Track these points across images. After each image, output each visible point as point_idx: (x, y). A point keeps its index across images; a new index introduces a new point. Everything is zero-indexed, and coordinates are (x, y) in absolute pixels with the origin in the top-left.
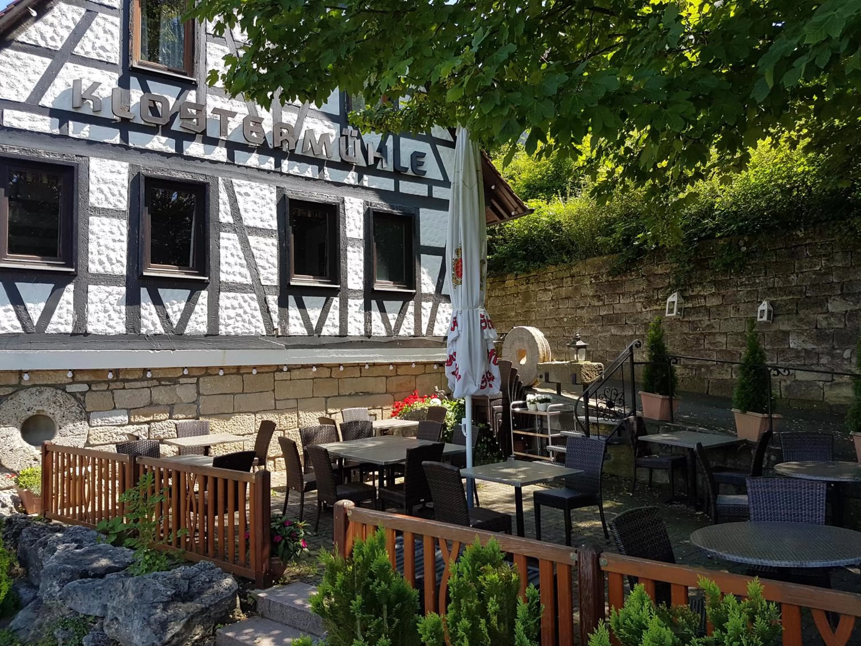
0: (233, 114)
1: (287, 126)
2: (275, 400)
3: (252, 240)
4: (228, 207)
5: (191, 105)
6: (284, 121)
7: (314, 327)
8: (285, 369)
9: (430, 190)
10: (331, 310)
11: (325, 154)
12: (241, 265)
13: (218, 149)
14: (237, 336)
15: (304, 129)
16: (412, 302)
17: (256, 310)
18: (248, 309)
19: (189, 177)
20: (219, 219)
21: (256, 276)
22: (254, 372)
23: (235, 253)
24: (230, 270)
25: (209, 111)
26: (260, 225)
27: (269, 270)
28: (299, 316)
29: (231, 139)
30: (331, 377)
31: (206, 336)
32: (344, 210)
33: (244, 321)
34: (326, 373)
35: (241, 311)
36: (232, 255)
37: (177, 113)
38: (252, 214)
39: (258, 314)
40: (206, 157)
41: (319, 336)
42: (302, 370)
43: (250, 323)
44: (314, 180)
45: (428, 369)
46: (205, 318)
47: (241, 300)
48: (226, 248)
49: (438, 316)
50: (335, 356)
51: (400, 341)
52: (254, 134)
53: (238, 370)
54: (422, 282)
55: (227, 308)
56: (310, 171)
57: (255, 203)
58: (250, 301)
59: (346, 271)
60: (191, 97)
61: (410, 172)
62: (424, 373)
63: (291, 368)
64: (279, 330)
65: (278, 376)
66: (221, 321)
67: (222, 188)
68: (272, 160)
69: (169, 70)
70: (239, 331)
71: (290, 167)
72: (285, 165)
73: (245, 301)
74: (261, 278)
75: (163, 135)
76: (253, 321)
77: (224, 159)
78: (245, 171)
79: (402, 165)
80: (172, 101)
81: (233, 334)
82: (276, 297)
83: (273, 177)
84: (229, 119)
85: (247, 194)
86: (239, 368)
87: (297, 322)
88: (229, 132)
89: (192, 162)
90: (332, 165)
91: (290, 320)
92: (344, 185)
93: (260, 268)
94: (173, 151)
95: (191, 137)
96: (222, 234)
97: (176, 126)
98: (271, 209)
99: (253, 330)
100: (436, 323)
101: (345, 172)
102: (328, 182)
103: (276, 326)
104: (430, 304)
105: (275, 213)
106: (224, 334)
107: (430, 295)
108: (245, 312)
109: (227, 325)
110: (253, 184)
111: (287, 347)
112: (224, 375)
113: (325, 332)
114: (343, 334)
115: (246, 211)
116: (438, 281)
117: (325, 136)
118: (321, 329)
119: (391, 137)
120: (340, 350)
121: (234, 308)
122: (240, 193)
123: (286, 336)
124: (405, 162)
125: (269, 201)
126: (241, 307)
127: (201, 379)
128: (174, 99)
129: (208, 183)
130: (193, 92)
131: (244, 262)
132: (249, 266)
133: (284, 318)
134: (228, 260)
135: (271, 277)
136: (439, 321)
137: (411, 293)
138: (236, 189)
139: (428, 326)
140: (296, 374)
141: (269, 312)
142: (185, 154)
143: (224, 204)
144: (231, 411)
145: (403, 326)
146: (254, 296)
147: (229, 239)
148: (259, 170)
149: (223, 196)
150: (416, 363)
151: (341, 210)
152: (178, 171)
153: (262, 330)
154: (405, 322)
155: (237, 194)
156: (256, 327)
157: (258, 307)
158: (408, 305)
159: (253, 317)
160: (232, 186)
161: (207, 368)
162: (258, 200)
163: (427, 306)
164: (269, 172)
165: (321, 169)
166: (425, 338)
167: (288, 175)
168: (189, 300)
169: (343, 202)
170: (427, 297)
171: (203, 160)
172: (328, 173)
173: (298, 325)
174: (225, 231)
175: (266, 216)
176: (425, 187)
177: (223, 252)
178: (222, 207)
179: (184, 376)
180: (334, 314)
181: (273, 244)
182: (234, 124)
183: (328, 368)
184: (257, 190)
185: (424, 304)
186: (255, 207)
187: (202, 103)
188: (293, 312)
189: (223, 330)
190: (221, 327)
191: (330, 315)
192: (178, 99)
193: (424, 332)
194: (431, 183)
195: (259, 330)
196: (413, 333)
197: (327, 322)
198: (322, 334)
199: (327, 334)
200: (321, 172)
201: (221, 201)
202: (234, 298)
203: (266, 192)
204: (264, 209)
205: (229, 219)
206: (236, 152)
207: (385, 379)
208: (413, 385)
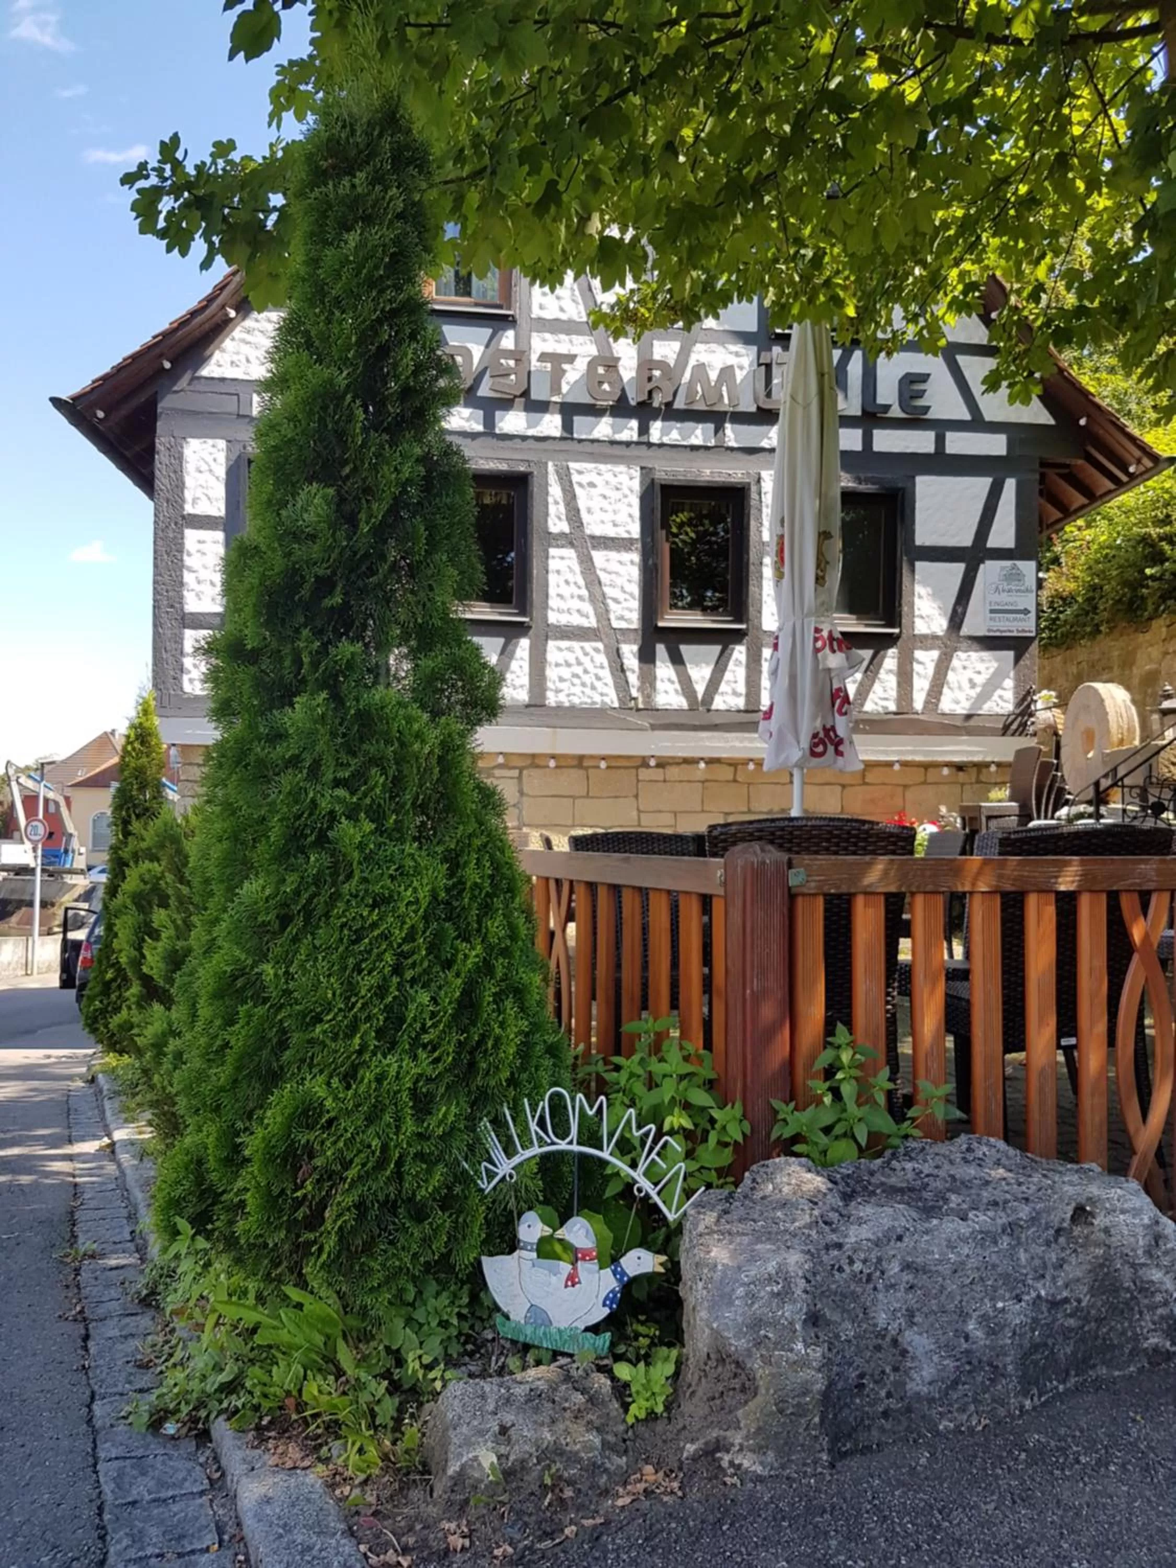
0: (571, 358)
1: (662, 365)
2: (639, 811)
3: (599, 557)
4: (562, 508)
5: (508, 354)
6: (657, 357)
7: (700, 696)
8: (652, 763)
9: (940, 441)
10: (731, 666)
11: (726, 401)
12: (580, 598)
13: (547, 417)
14: (573, 708)
15: (692, 362)
16: (892, 652)
17: (602, 667)
18: (590, 667)
19: (504, 467)
20: (547, 527)
21: (603, 614)
22: (603, 765)
23: (571, 579)
24: (563, 605)
25: (534, 357)
26: (611, 532)
27: (625, 604)
28: (674, 677)
29: (570, 399)
30: (735, 781)
31: (527, 706)
32: (760, 494)
33: (584, 685)
34: (726, 773)
35: (579, 670)
36: (567, 582)
37: (486, 369)
38: (598, 515)
39: (606, 674)
40: (531, 432)
41: (709, 710)
42: (684, 766)
43: (593, 688)
44: (707, 448)
45: (932, 775)
46: (525, 680)
47: (579, 653)
48: (558, 572)
49: (951, 676)
50: (737, 744)
51: (865, 721)
52: (606, 387)
53: (580, 762)
54: (917, 613)
55: (557, 665)
56: (699, 434)
57: (605, 497)
58: (592, 653)
59: (760, 600)
60: (508, 340)
61: (896, 412)
62: (925, 783)
63: (662, 764)
64: (640, 700)
65: (644, 774)
66: (550, 684)
67: (552, 478)
68: (634, 424)
69: (477, 305)
70: (576, 701)
71: (664, 432)
72: (657, 430)
73: (586, 654)
74: (612, 616)
75: (466, 405)
76: (598, 684)
77: (557, 433)
78: (588, 447)
79: (880, 400)
80: (477, 351)
81: (567, 704)
82: (635, 648)
83: (634, 451)
84: (566, 366)
85: (592, 485)
86: (581, 758)
87: (670, 688)
88: (565, 388)
89: (508, 443)
90: (740, 418)
91: (659, 685)
92: (762, 450)
93: (609, 602)
94: (480, 428)
95: (506, 404)
96: (553, 551)
97: (484, 391)
98: (630, 505)
99: (598, 699)
100: (945, 690)
101: (764, 428)
102: (732, 449)
103: (634, 693)
104: (935, 654)
105: (636, 513)
106: (553, 704)
107: (935, 637)
108: (586, 671)
109: (558, 691)
110: (602, 467)
111: (654, 727)
112: (557, 767)
113: (719, 703)
114: (751, 708)
115: (589, 511)
116: (954, 611)
117: (727, 372)
118: (712, 699)
119: (858, 355)
120: (747, 735)
121: (568, 665)
122: (580, 485)
123: (651, 709)
124: (887, 393)
125: (628, 492)
126: (579, 663)
127: (525, 772)
128: (482, 348)
129: (531, 473)
130: (510, 334)
131: (584, 592)
132: (593, 599)
133: (648, 680)
134: (561, 591)
135: (627, 615)
136: (954, 685)
137: (891, 635)
138: (575, 478)
139: (928, 695)
140: (673, 772)
141: (623, 671)
142: (497, 431)
143: (556, 503)
144: (570, 822)
145: (871, 696)
146: (600, 645)
147: (562, 558)
148: (613, 443)
149: (555, 491)
150: (905, 764)
151: (754, 495)
152: (487, 458)
153: (612, 699)
154: (877, 687)
155: (576, 487)
156: (602, 695)
157: (606, 664)
158: (884, 657)
159: (598, 678)
160: (569, 474)
161: (533, 756)
162: (608, 493)
163: (926, 660)
164: (628, 444)
165: (719, 429)
166: (921, 717)
167: (661, 445)
168: (502, 652)
169: (759, 481)
170: (927, 641)
171: (524, 438)
172: (732, 435)
173: (672, 692)
174: (558, 546)
175: (622, 517)
176: (930, 435)
177: (552, 579)
178: (552, 509)
179: (500, 766)
180: (736, 672)
181: (632, 562)
182: (573, 374)
183: (730, 765)
184: (609, 476)
185: (918, 654)
186: (605, 504)
187: (523, 347)
188: (664, 670)
189: (552, 699)
190: (550, 694)
191: (728, 676)
192: (487, 346)
193: (918, 704)
194: (942, 427)
195: (607, 700)
196: (892, 707)
197: (723, 687)
198: (714, 707)
199: (722, 707)
200: (720, 433)
201: (550, 500)
202: (569, 649)
203: (624, 478)
204: (618, 506)
205: (564, 527)
206: (576, 419)
207: (839, 788)
208: (898, 801)
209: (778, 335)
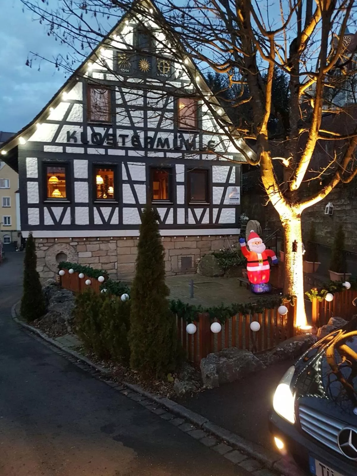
0: (127, 136)
1: (150, 138)
3: (136, 186)
4: (126, 174)
5: (111, 135)
6: (149, 136)
7: (162, 221)
9: (218, 157)
10: (170, 213)
13: (121, 151)
15: (158, 137)
16: (208, 209)
19: (110, 163)
20: (122, 179)
21: (137, 200)
24: (127, 199)
25: (117, 136)
26: (139, 180)
27: (143, 198)
29: (127, 146)
30: (172, 241)
31: (118, 225)
32: (176, 170)
35: (131, 215)
36: (128, 192)
37: (105, 138)
38: (135, 175)
39: (138, 216)
41: (164, 224)
45: (217, 238)
46: (117, 218)
47: (131, 211)
48: (125, 190)
49: (221, 215)
51: (202, 226)
54: (213, 199)
55: (126, 214)
58: (135, 210)
59: (176, 197)
60: (111, 131)
61: (207, 150)
62: (216, 240)
66: (124, 219)
67: (123, 166)
68: (144, 152)
70: (132, 223)
72: (149, 154)
73: (133, 211)
74: (139, 201)
75: (100, 148)
76: (136, 218)
77: (124, 155)
78: (132, 158)
79: (203, 147)
80: (103, 134)
81: (129, 224)
84: (126, 138)
86: (132, 237)
89: (111, 157)
90: (170, 151)
93: (139, 197)
94: (104, 153)
95: (111, 147)
96: (123, 185)
97: (105, 144)
98: (143, 173)
100: (220, 218)
101: (176, 154)
104: (218, 209)
105: (145, 175)
107: (218, 205)
108: (133, 215)
109: (126, 220)
112: (126, 239)
114: (175, 223)
116: (222, 199)
117: (166, 139)
118: (165, 221)
119: (198, 136)
121: (129, 214)
125: (142, 170)
126: (132, 213)
127: (118, 241)
129: (118, 165)
130: (111, 129)
131: (132, 195)
132: (134, 197)
134: (126, 195)
135: (143, 200)
136: (222, 217)
137: (208, 204)
138: (129, 166)
139: (216, 219)
142: (109, 154)
144: (129, 253)
145: (203, 220)
146: (136, 208)
147: (126, 186)
148: (138, 157)
149: (124, 169)
150: (211, 236)
151: (174, 170)
152: (106, 161)
154: (204, 217)
155: (129, 168)
156: (137, 221)
157: (138, 213)
158: (206, 210)
160: (127, 165)
161: (120, 237)
163: (215, 211)
164: (142, 157)
165: (165, 153)
166: (215, 224)
167: (150, 157)
168: (111, 211)
169: (175, 166)
170: (216, 206)
171: (115, 156)
172: (168, 155)
174: (125, 183)
175: (141, 176)
176: (215, 156)
177: (124, 192)
178: (123, 174)
179: (111, 240)
181: (144, 187)
183: (170, 237)
185: (214, 209)
186: (137, 172)
187: (115, 133)
189: (124, 223)
190: (124, 221)
191: (169, 215)
192: (105, 132)
193: (214, 222)
195: (139, 222)
196: (208, 223)
197: (168, 218)
198: (166, 223)
199: (168, 223)
200: (165, 155)
201: (123, 171)
202: (129, 210)
204: (140, 173)
205: (126, 179)
206: (129, 151)
207: (196, 242)
208: (210, 245)
209: (179, 131)
